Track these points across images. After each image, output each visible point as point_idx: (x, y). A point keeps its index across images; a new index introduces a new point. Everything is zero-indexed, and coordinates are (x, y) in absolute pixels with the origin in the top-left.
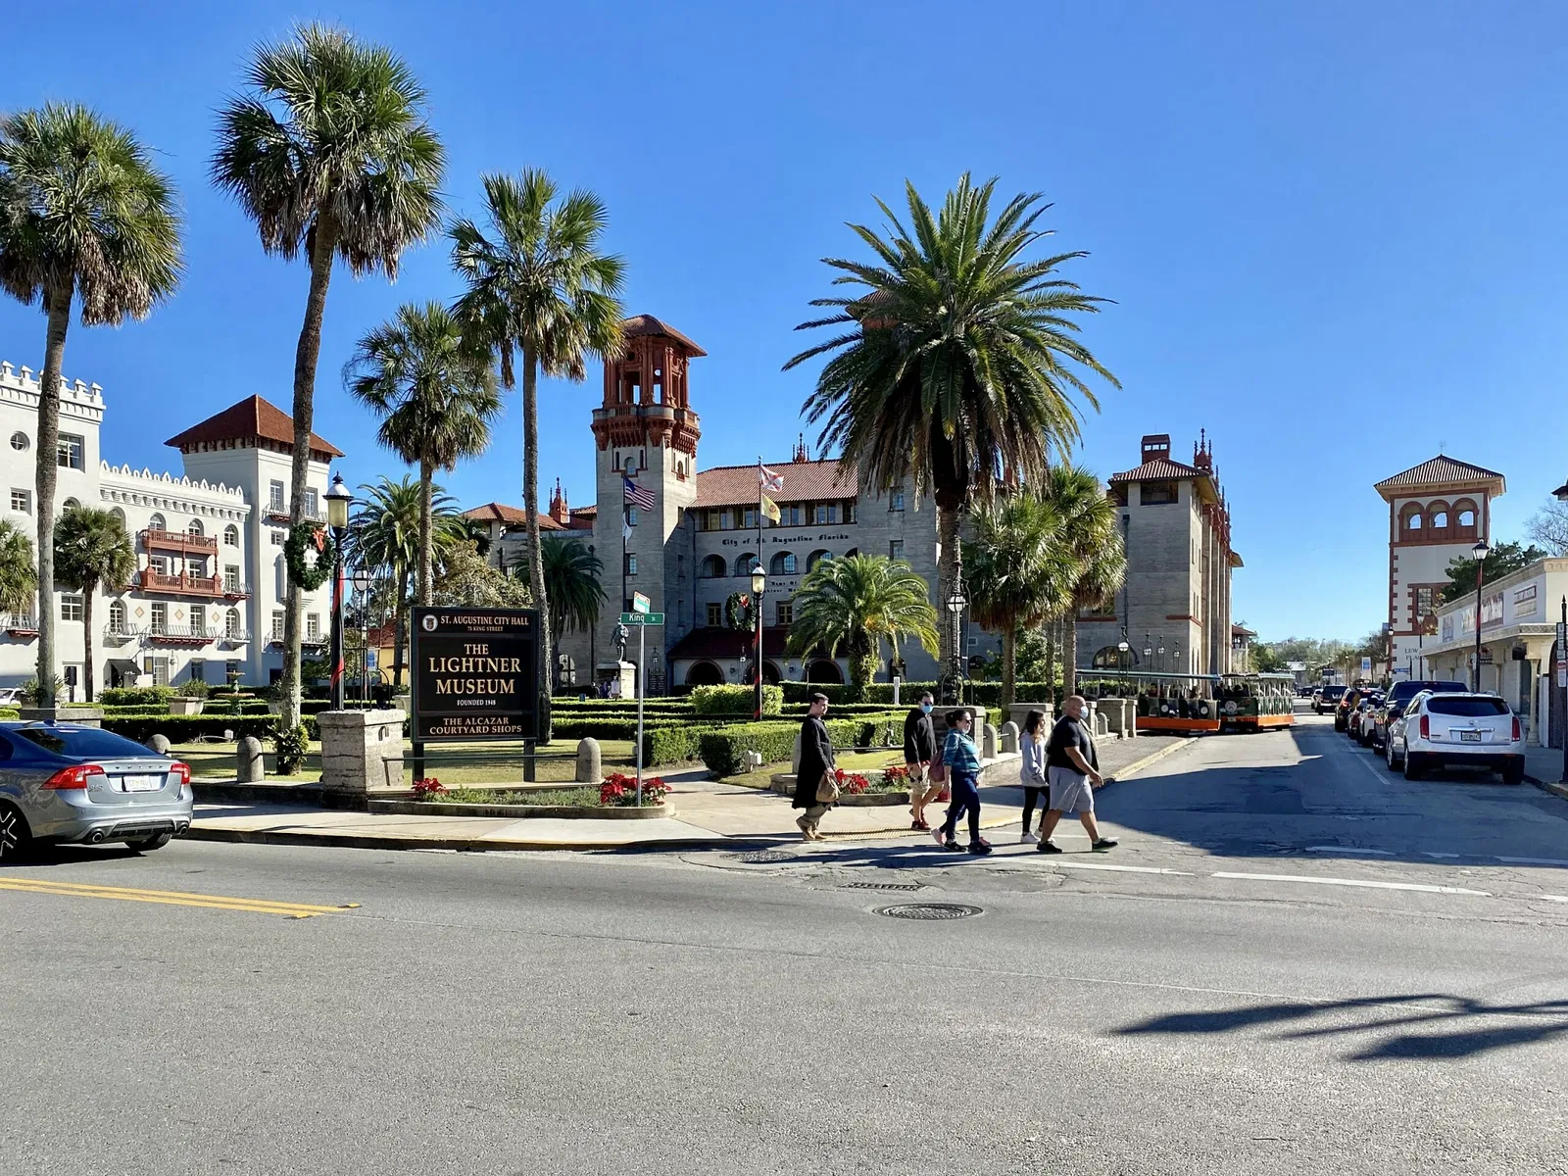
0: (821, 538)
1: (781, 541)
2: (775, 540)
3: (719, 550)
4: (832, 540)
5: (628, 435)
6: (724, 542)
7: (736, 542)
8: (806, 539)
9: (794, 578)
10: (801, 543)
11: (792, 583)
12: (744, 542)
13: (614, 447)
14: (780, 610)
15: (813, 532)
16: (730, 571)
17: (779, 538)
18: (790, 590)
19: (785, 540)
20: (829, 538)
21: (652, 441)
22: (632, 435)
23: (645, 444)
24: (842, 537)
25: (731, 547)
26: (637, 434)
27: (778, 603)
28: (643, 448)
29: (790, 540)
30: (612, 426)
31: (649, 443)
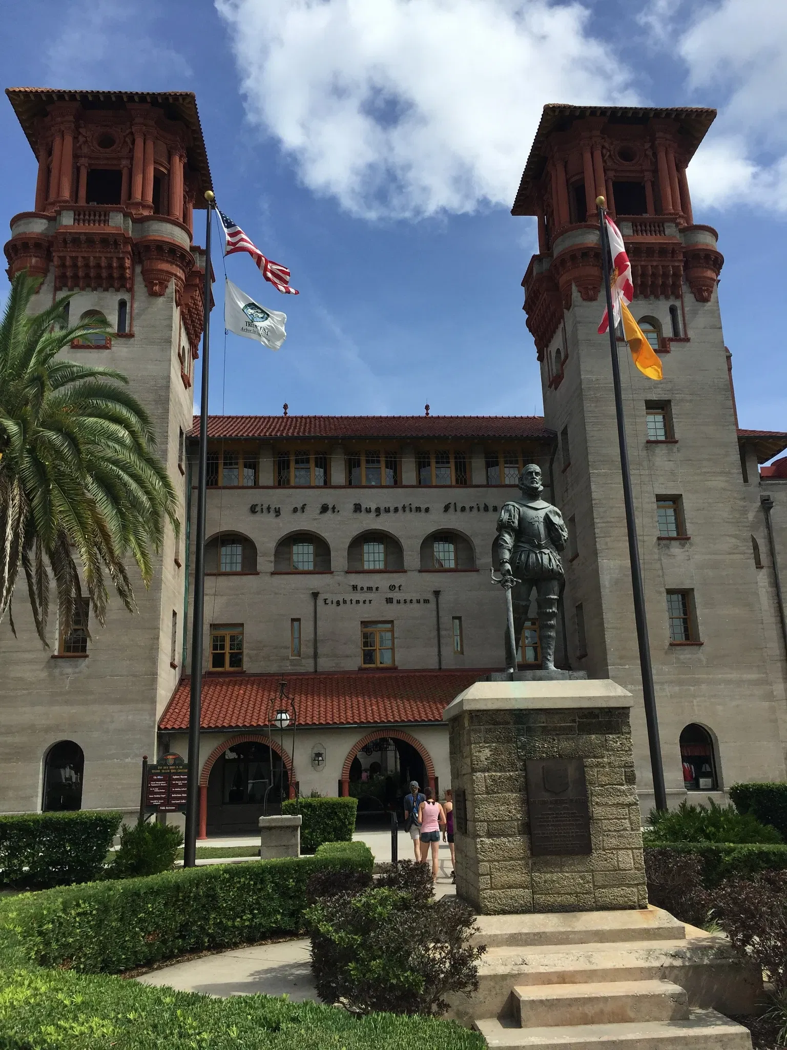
0: (446, 508)
1: (368, 511)
2: (357, 508)
3: (245, 525)
4: (467, 514)
5: (98, 266)
6: (253, 510)
7: (278, 512)
8: (418, 509)
9: (397, 579)
10: (409, 516)
11: (392, 588)
12: (295, 510)
13: (57, 289)
14: (367, 640)
15: (434, 498)
16: (265, 563)
17: (363, 507)
18: (389, 601)
19: (378, 510)
20: (463, 509)
21: (149, 284)
22: (110, 267)
23: (130, 290)
24: (486, 509)
25: (270, 518)
26: (122, 267)
27: (364, 624)
28: (126, 297)
29: (387, 510)
30: (65, 241)
31: (140, 287)
